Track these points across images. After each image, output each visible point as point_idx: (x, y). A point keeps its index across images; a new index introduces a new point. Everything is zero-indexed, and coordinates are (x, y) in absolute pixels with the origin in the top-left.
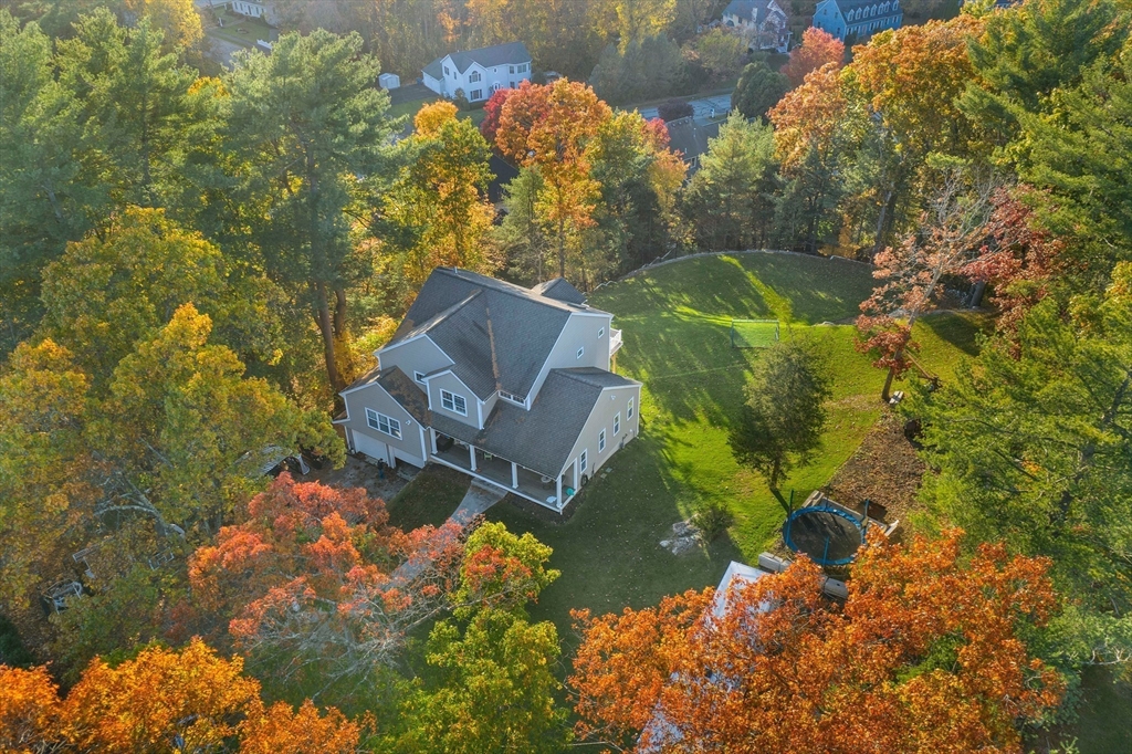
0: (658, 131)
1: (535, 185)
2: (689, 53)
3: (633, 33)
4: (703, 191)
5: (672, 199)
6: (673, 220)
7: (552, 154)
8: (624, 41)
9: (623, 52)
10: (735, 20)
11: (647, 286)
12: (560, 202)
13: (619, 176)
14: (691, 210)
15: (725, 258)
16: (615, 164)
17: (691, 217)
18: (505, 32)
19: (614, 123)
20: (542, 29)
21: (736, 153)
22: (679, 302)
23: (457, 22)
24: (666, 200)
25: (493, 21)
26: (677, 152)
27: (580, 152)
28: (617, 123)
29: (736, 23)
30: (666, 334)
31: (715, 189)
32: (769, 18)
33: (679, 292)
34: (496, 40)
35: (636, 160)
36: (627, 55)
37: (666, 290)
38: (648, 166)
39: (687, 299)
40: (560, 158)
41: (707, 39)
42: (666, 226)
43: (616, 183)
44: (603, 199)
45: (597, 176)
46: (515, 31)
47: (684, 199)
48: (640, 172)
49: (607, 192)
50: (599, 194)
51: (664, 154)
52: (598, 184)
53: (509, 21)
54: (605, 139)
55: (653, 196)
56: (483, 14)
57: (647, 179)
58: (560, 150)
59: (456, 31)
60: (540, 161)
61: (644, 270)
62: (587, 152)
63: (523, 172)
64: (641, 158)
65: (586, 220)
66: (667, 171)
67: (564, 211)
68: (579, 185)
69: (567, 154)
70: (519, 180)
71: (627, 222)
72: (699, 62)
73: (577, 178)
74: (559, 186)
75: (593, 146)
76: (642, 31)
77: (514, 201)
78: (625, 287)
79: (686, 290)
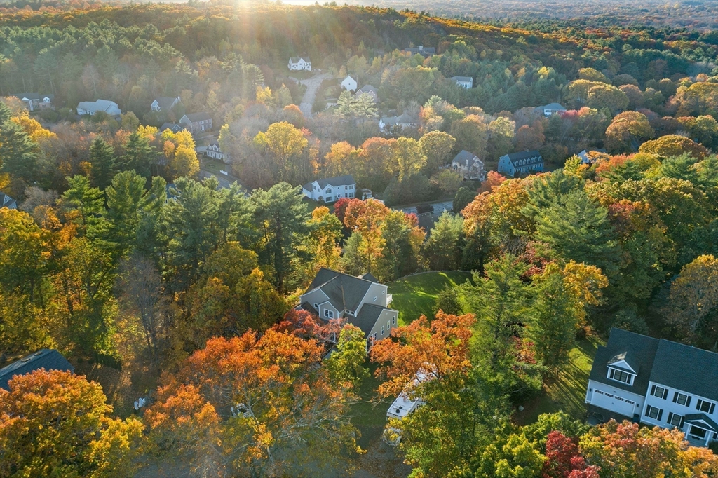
0: (413, 219)
1: (358, 240)
2: (433, 181)
3: (406, 171)
4: (432, 244)
5: (419, 248)
6: (419, 258)
7: (366, 227)
8: (401, 175)
9: (401, 180)
10: (458, 165)
11: (406, 283)
12: (369, 246)
13: (394, 237)
14: (427, 253)
15: (441, 273)
16: (393, 232)
17: (428, 256)
18: (343, 170)
19: (392, 215)
20: (361, 169)
21: (446, 229)
22: (419, 290)
23: (320, 165)
24: (416, 248)
25: (338, 165)
26: (422, 228)
27: (378, 227)
28: (393, 215)
29: (459, 167)
30: (411, 300)
31: (438, 244)
32: (474, 165)
33: (419, 286)
34: (339, 174)
35: (402, 231)
36: (402, 182)
37: (414, 285)
38: (408, 234)
39: (422, 289)
40: (369, 229)
41: (443, 174)
42: (417, 260)
43: (393, 240)
44: (387, 246)
45: (385, 237)
46: (348, 169)
47: (425, 248)
48: (404, 236)
49: (389, 244)
50: (385, 244)
51: (416, 229)
52: (385, 240)
53: (345, 164)
54: (389, 222)
55: (410, 246)
56: (333, 161)
57: (408, 239)
58: (369, 226)
59: (319, 168)
60: (361, 230)
61: (405, 278)
62: (381, 227)
63: (353, 234)
64: (405, 230)
65: (379, 254)
66: (416, 236)
67: (370, 251)
68: (377, 240)
69: (372, 227)
70: (351, 238)
71: (398, 257)
72: (438, 185)
73: (376, 237)
74: (369, 240)
75: (383, 224)
76: (410, 170)
77: (349, 247)
78: (396, 283)
79: (422, 286)
